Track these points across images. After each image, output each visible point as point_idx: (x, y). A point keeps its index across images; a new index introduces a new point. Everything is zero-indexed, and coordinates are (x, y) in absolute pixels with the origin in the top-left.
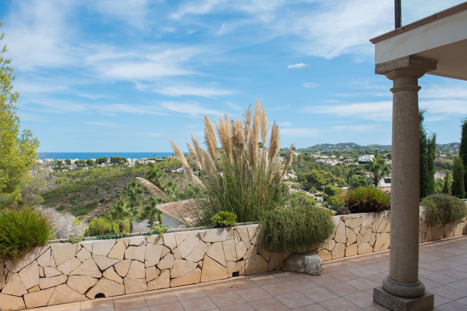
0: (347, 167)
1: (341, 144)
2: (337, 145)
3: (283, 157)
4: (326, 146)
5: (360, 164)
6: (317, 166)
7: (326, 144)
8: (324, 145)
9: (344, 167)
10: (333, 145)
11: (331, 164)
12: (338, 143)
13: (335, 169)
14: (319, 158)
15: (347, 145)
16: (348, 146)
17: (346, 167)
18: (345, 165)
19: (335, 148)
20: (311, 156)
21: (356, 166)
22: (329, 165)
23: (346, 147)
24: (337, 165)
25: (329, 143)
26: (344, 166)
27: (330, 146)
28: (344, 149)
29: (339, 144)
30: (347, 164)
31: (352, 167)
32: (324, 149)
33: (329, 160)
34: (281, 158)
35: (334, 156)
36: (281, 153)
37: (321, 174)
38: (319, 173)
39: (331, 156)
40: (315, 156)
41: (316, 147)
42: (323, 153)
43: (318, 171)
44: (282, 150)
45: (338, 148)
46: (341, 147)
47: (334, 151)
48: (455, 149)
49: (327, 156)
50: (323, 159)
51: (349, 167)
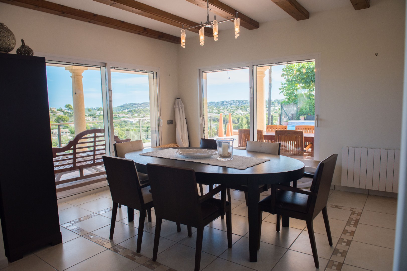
0: (146, 123)
1: (145, 103)
2: (141, 104)
3: (92, 117)
4: (132, 105)
6: (121, 124)
7: (132, 104)
8: (130, 104)
11: (133, 121)
12: (142, 102)
14: (123, 117)
19: (140, 106)
20: (117, 115)
27: (136, 105)
28: (147, 107)
29: (143, 103)
31: (148, 123)
32: (130, 107)
33: (132, 118)
34: (90, 118)
35: (136, 115)
36: (90, 113)
37: (123, 132)
38: (121, 131)
39: (133, 114)
40: (121, 115)
41: (124, 106)
42: (130, 111)
43: (120, 129)
44: (91, 111)
45: (142, 107)
46: (145, 105)
47: (138, 109)
48: (224, 105)
49: (130, 115)
50: (127, 117)
51: (147, 123)
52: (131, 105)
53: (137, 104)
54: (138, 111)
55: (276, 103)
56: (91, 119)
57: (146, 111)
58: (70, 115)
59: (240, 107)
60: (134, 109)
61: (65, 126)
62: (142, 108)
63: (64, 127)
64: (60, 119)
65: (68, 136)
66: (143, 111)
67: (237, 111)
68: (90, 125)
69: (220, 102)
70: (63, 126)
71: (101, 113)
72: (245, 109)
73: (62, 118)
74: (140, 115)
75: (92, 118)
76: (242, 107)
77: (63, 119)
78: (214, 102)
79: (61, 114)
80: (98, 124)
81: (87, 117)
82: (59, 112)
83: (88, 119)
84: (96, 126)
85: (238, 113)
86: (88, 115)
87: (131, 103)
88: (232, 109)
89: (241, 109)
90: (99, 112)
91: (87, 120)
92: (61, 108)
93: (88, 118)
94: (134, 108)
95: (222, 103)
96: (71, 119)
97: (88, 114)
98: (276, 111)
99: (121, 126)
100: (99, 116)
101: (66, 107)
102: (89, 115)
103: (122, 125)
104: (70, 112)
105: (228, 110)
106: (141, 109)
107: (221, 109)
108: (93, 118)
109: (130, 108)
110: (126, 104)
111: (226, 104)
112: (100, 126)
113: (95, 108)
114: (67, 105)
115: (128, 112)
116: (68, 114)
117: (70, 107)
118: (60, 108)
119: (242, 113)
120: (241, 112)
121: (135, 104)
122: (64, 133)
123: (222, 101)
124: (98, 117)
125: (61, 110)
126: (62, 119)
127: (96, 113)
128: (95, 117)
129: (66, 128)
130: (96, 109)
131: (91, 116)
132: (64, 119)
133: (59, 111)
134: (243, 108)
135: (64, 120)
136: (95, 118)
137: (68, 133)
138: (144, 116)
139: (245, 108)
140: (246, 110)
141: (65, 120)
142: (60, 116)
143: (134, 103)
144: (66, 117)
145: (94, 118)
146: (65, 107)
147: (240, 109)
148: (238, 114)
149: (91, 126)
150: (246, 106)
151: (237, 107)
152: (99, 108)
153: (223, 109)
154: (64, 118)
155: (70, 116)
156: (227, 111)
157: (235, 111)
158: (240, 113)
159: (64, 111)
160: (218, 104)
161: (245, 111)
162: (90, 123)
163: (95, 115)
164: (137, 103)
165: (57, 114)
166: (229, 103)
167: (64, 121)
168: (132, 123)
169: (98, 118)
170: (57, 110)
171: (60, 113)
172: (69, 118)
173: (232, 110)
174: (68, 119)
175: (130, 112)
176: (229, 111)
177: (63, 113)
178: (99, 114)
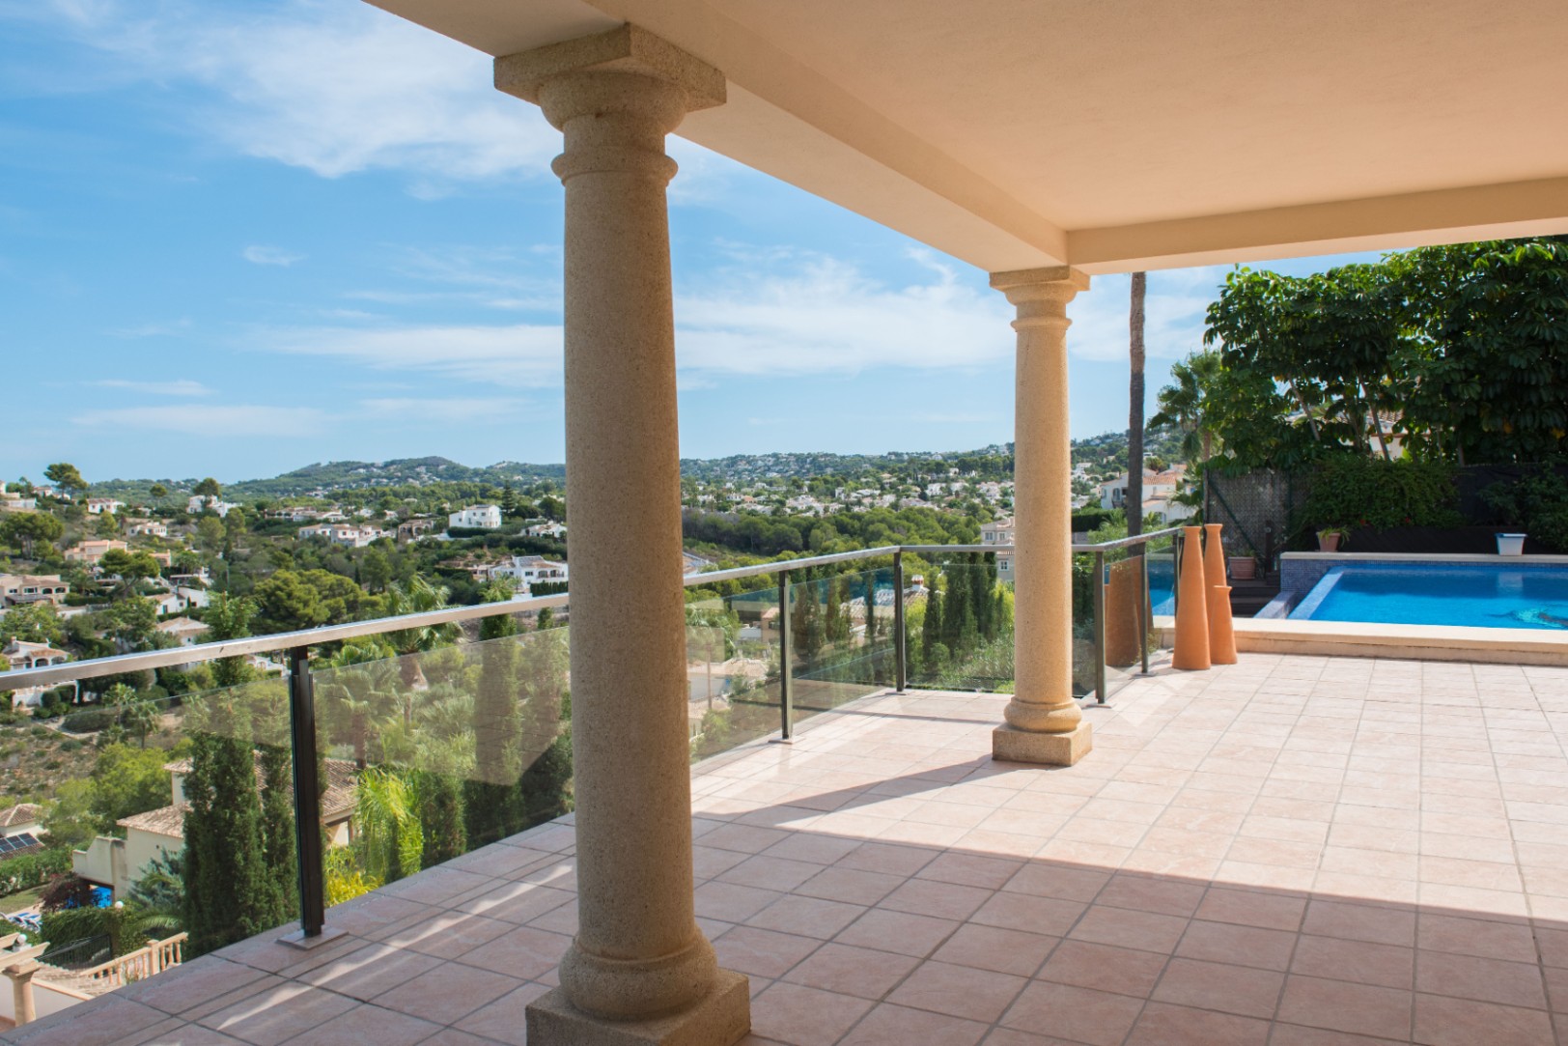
0: (411, 550)
1: (401, 461)
2: (387, 465)
3: (166, 521)
4: (347, 471)
5: (452, 539)
6: (302, 552)
7: (345, 464)
8: (338, 465)
9: (400, 552)
10: (373, 465)
11: (354, 540)
12: (389, 460)
13: (367, 561)
14: (311, 521)
15: (419, 465)
16: (422, 469)
17: (405, 552)
18: (404, 544)
19: (379, 476)
20: (280, 514)
21: (439, 545)
22: (347, 547)
23: (418, 474)
24: (373, 544)
25: (356, 460)
26: (400, 547)
27: (362, 471)
28: (411, 480)
29: (393, 463)
30: (410, 541)
31: (424, 549)
32: (338, 479)
33: (348, 525)
34: (157, 523)
35: (366, 512)
36: (160, 504)
37: (309, 586)
38: (301, 583)
39: (356, 510)
40: (298, 513)
41: (309, 475)
42: (335, 497)
43: (300, 574)
44: (164, 493)
45: (390, 478)
46: (401, 471)
47: (374, 490)
48: (739, 473)
49: (340, 512)
50: (327, 521)
51: (415, 550)
52: (342, 469)
53: (366, 466)
54: (371, 495)
55: (951, 466)
56: (165, 528)
57: (407, 496)
58: (67, 511)
59: (807, 483)
60: (354, 486)
61: (43, 561)
62: (387, 485)
63: (37, 564)
64: (24, 527)
65: (59, 606)
66: (396, 494)
67: (796, 500)
68: (161, 555)
69: (723, 460)
70: (35, 560)
71: (210, 502)
72: (828, 489)
73: (29, 525)
74: (385, 514)
75: (168, 527)
76: (815, 483)
77: (36, 527)
78: (695, 462)
79: (25, 505)
80: (194, 551)
81: (145, 520)
82: (15, 499)
83: (150, 531)
84: (187, 560)
85: (800, 508)
86: (148, 511)
87: (340, 461)
88: (774, 488)
89: (811, 489)
90: (202, 497)
91: (147, 532)
92: (28, 480)
93: (149, 524)
94: (354, 482)
95: (728, 466)
96: (72, 530)
97: (150, 508)
98: (953, 497)
99: (300, 562)
100: (198, 516)
101: (50, 476)
102: (156, 512)
103: (304, 556)
104: (67, 496)
105: (757, 495)
106: (387, 489)
107: (729, 490)
108: (173, 524)
109: (337, 483)
110: (318, 464)
111: (746, 470)
112: (207, 561)
113: (178, 483)
114: (56, 466)
115: (326, 501)
116: (58, 506)
117: (68, 477)
118: (23, 479)
119: (819, 506)
120: (811, 500)
121: (359, 465)
122: (40, 591)
123: (728, 459)
124: (194, 520)
125: (26, 491)
126: (30, 530)
127: (187, 506)
128: (182, 522)
129: (48, 567)
130: (185, 487)
131: (165, 517)
132: (41, 528)
133: (17, 495)
134: (822, 486)
135: (39, 531)
136: (183, 527)
137: (58, 590)
138: (405, 516)
139: (829, 486)
140: (833, 495)
141: (43, 534)
142: (20, 513)
143: (353, 463)
144: (52, 521)
145: (178, 527)
146: (46, 474)
147: (806, 489)
148: (802, 512)
149: (165, 561)
150: (829, 478)
151: (794, 482)
152: (201, 480)
153: (738, 489)
154: (39, 523)
155: (66, 517)
156: (756, 499)
157: (787, 498)
158: (810, 508)
159: (41, 494)
160: (712, 470)
161: (829, 498)
162: (160, 549)
163: (180, 511)
164: (368, 461)
165: (6, 505)
166: (760, 463)
167: (39, 539)
168: (350, 548)
169: (194, 527)
170: (9, 489)
171: (22, 501)
172: (64, 525)
173: (775, 493)
174: (60, 528)
175: (336, 500)
176: (762, 498)
177: (33, 502)
178: (199, 510)
